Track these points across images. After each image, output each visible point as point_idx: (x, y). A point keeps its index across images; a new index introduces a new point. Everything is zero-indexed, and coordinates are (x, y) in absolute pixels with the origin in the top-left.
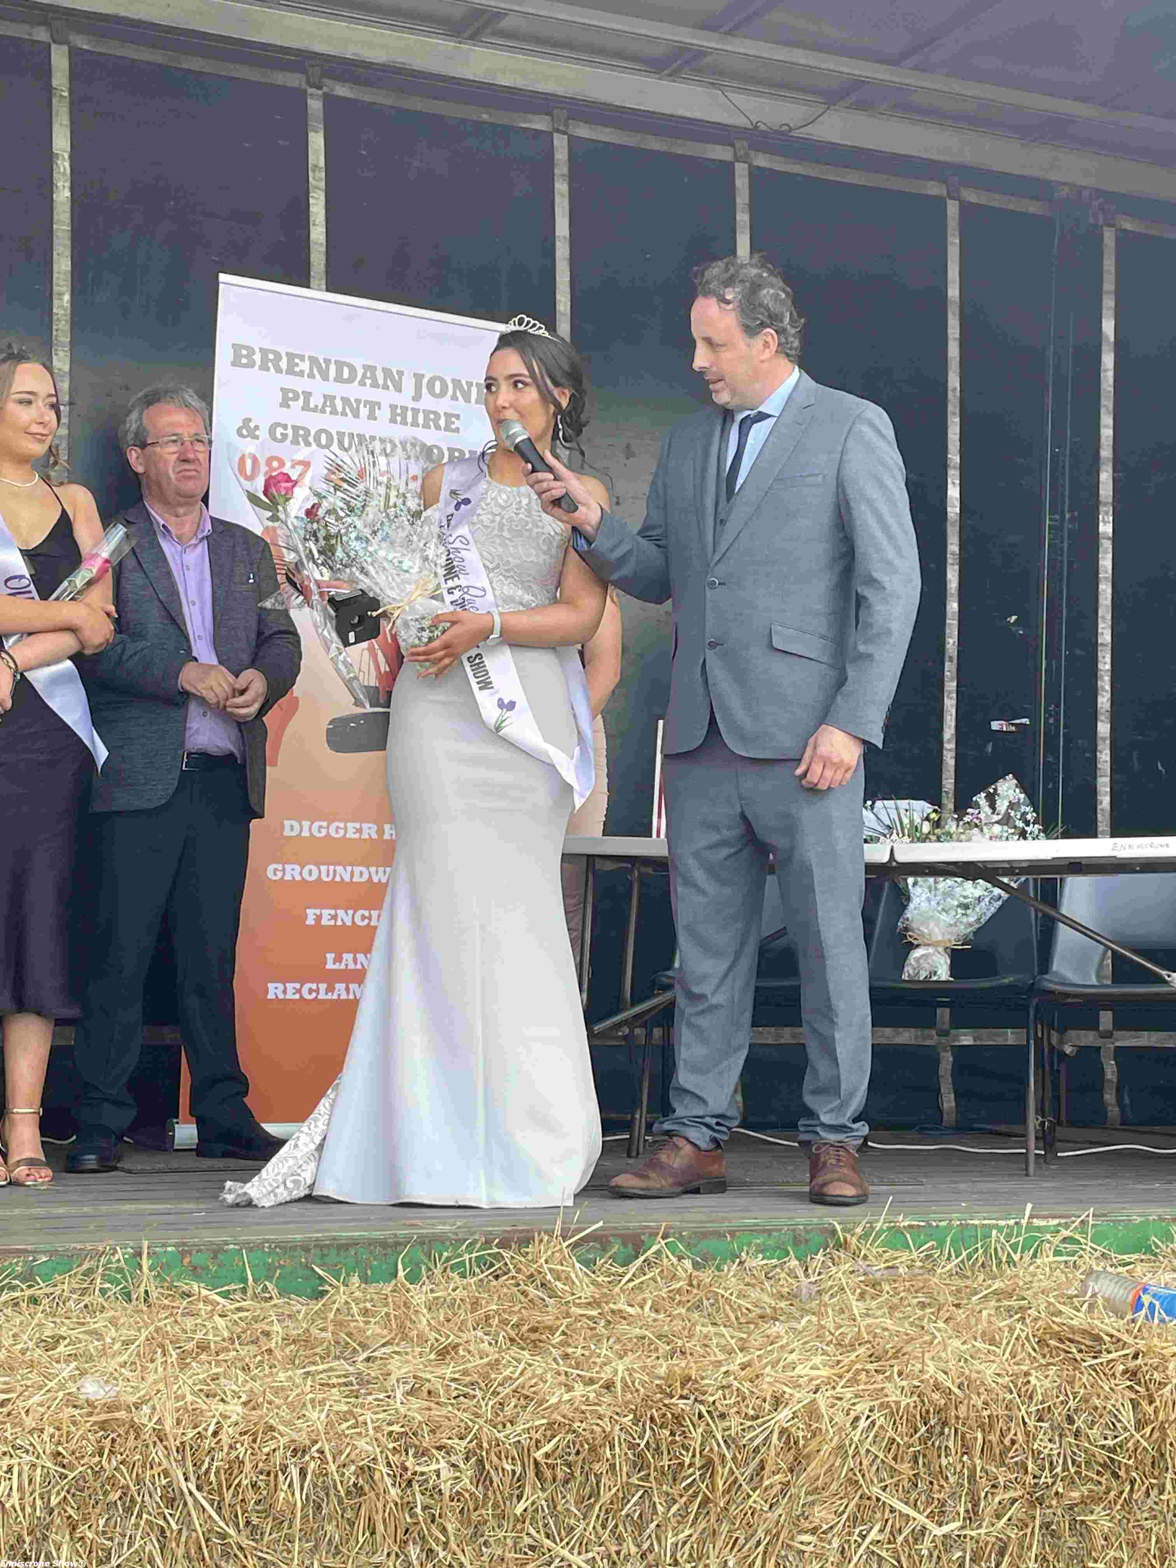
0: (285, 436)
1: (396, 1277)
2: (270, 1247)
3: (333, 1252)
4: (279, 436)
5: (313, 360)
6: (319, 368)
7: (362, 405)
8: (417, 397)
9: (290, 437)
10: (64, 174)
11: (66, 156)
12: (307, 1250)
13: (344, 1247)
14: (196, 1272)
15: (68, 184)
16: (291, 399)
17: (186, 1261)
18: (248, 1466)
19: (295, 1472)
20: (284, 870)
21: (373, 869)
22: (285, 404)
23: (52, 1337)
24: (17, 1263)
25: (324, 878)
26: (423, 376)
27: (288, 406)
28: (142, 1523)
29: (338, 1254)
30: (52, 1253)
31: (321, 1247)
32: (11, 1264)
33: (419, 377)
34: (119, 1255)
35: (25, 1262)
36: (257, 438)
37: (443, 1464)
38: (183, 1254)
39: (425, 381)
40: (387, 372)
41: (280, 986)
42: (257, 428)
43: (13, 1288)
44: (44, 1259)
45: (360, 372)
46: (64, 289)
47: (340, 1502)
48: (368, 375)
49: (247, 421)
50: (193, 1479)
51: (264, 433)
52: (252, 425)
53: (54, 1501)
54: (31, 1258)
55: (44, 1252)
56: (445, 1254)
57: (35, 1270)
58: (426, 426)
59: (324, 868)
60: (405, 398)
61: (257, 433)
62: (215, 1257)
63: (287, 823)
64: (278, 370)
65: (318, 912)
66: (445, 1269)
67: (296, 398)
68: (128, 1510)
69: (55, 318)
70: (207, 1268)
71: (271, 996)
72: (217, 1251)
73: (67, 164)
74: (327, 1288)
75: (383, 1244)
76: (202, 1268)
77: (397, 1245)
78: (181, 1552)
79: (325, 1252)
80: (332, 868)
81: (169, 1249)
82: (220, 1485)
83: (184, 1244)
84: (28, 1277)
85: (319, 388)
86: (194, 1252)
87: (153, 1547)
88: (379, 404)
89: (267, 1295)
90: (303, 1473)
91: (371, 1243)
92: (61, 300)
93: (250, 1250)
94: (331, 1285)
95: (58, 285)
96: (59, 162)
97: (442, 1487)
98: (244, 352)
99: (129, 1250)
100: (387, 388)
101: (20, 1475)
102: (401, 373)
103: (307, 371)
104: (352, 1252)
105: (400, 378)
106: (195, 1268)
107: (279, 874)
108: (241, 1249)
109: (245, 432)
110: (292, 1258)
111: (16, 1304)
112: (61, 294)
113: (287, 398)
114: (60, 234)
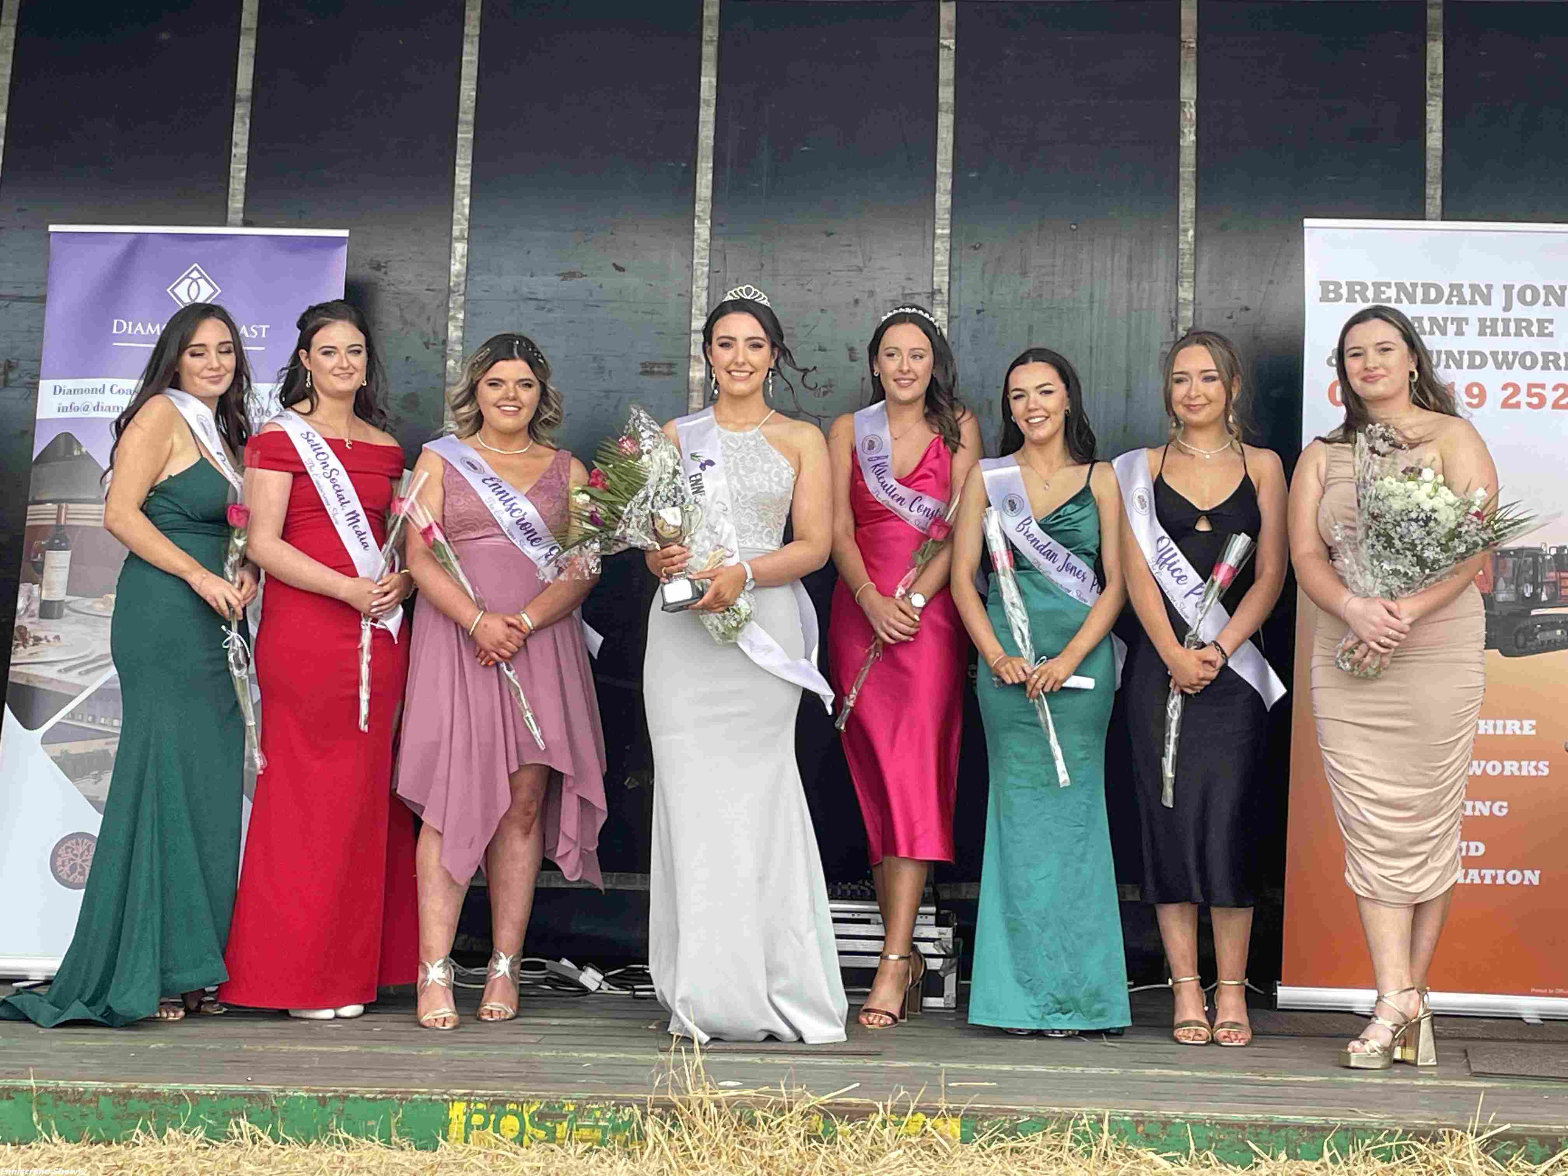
1: (1322, 1156)
2: (1211, 1123)
3: (1266, 1131)
5: (1400, 286)
6: (1406, 292)
7: (1449, 323)
8: (1507, 308)
10: (1191, 120)
11: (1192, 103)
12: (1244, 1128)
13: (1276, 1127)
14: (1149, 1139)
15: (1193, 129)
17: (1141, 1128)
24: (1005, 1121)
26: (1512, 287)
29: (1270, 1134)
30: (1033, 1114)
31: (1256, 1126)
32: (1000, 1121)
33: (1508, 288)
34: (1085, 1121)
35: (1011, 1121)
38: (1138, 1123)
39: (1515, 292)
40: (1475, 288)
43: (1001, 1140)
44: (1026, 1119)
45: (1447, 291)
48: (1455, 293)
54: (1016, 1118)
55: (1025, 1113)
56: (1368, 1141)
57: (1019, 1128)
58: (1518, 334)
60: (1495, 310)
62: (1164, 1128)
66: (1367, 1152)
70: (1157, 1137)
72: (1166, 1123)
73: (1193, 111)
74: (1258, 1160)
75: (1311, 1128)
76: (1155, 1136)
77: (1324, 1130)
79: (1259, 1130)
81: (1127, 1118)
83: (1142, 1115)
84: (1012, 1132)
86: (1148, 1122)
88: (1466, 320)
89: (1207, 1163)
91: (1299, 1127)
93: (1193, 1124)
94: (1262, 1158)
98: (1332, 287)
99: (1094, 1116)
100: (1475, 303)
102: (1489, 287)
103: (1395, 295)
104: (1283, 1132)
105: (1489, 292)
106: (1148, 1135)
108: (1186, 1123)
110: (1230, 1133)
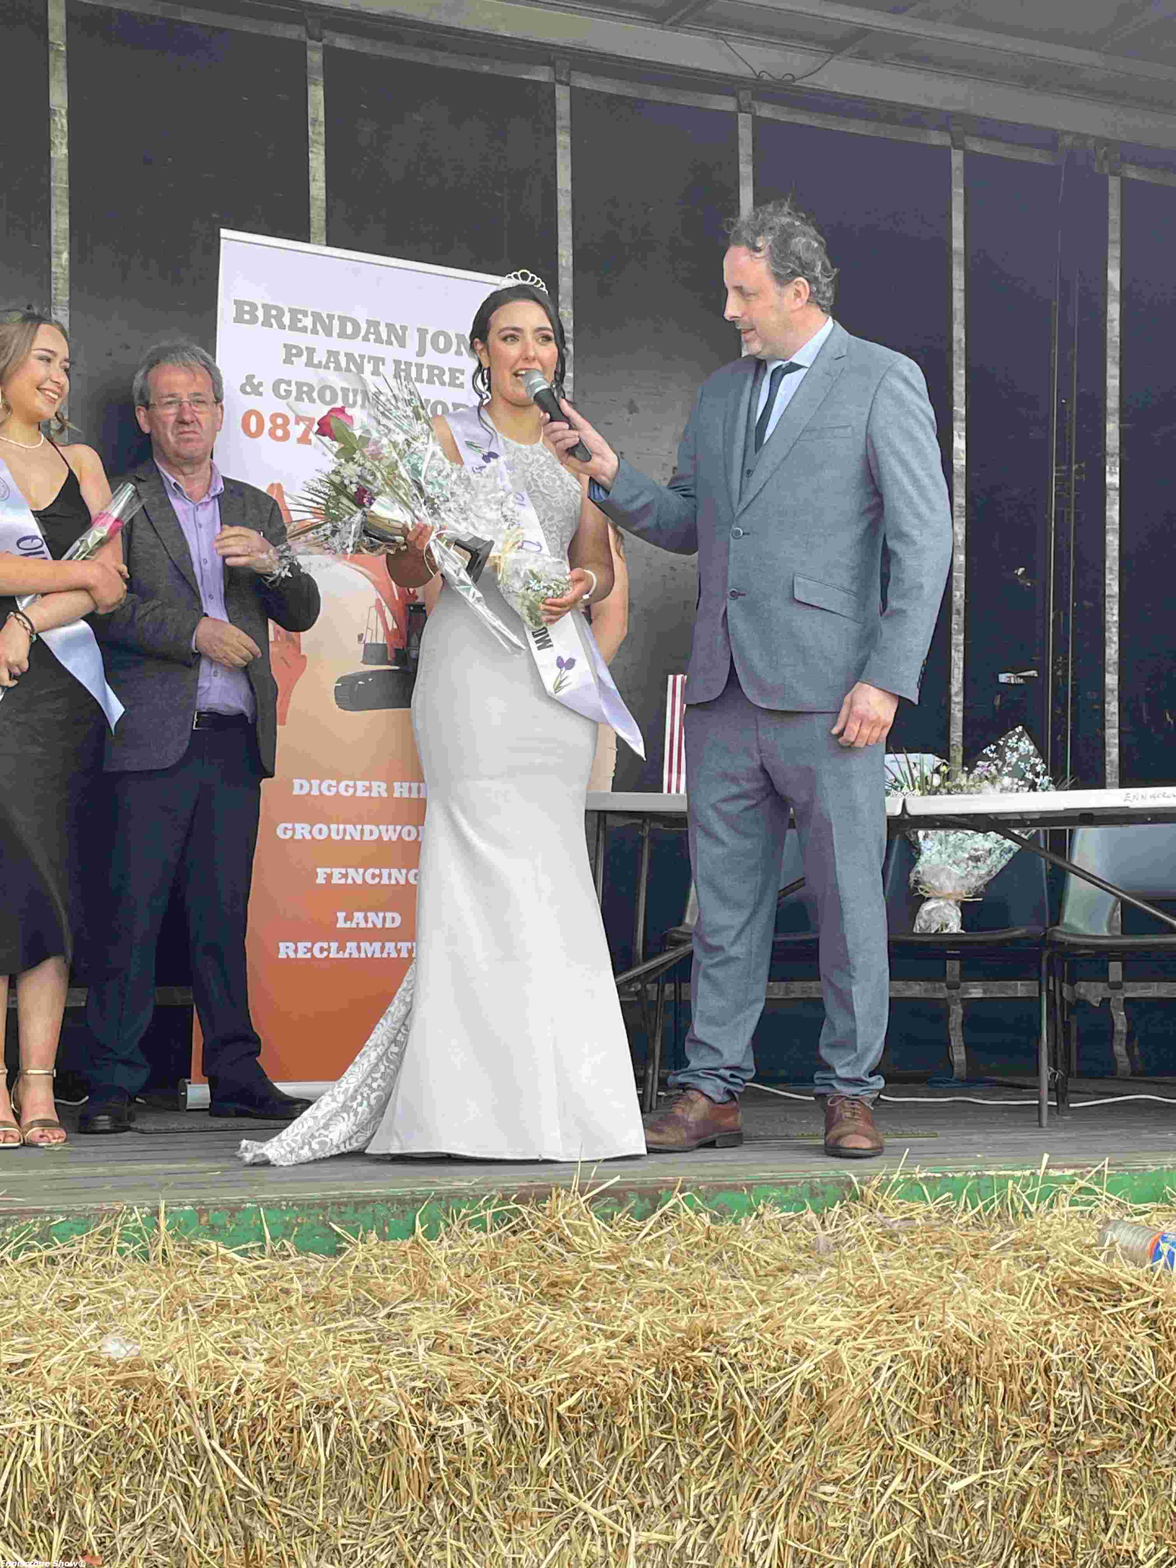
0: (289, 393)
1: (413, 1233)
2: (287, 1205)
3: (350, 1209)
4: (283, 393)
5: (317, 317)
6: (323, 324)
7: (366, 360)
8: (421, 353)
9: (294, 394)
10: (62, 131)
11: (64, 112)
12: (325, 1208)
13: (360, 1204)
14: (213, 1231)
15: (65, 141)
16: (296, 355)
17: (204, 1219)
18: (271, 1423)
19: (318, 1428)
20: (294, 829)
21: (383, 828)
22: (288, 360)
23: (72, 1297)
24: (34, 1224)
25: (334, 836)
26: (426, 331)
27: (292, 363)
28: (166, 1481)
29: (356, 1211)
30: (68, 1214)
31: (340, 1204)
32: (28, 1224)
33: (422, 332)
34: (136, 1215)
35: (42, 1223)
36: (261, 394)
37: (466, 1420)
38: (201, 1213)
39: (429, 337)
40: (390, 327)
41: (291, 945)
42: (261, 384)
43: (31, 1249)
44: (61, 1219)
45: (364, 327)
46: (62, 247)
47: (364, 1458)
48: (372, 330)
49: (250, 378)
50: (216, 1436)
51: (267, 389)
52: (255, 381)
53: (78, 1460)
54: (48, 1219)
55: (62, 1213)
56: (464, 1211)
57: (52, 1231)
58: (430, 381)
59: (334, 827)
60: (409, 354)
61: (261, 389)
62: (232, 1216)
63: (297, 782)
64: (282, 326)
65: (328, 870)
66: (463, 1224)
67: (299, 354)
68: (152, 1468)
69: (53, 276)
70: (225, 1227)
71: (282, 956)
72: (234, 1210)
73: (65, 121)
74: (344, 1244)
75: (400, 1201)
76: (220, 1227)
77: (416, 1201)
78: (204, 1510)
79: (343, 1209)
80: (341, 827)
81: (187, 1208)
82: (243, 1441)
83: (202, 1203)
84: (45, 1237)
85: (322, 344)
86: (211, 1211)
87: (176, 1505)
88: (383, 360)
89: (285, 1253)
90: (326, 1429)
91: (388, 1200)
92: (60, 258)
93: (267, 1208)
94: (348, 1242)
95: (58, 244)
96: (56, 119)
97: (466, 1442)
98: (247, 308)
99: (146, 1209)
100: (391, 344)
101: (43, 1434)
102: (404, 328)
103: (310, 326)
104: (370, 1209)
105: (404, 334)
106: (213, 1227)
107: (289, 834)
108: (258, 1207)
109: (248, 389)
110: (309, 1216)
111: (34, 1265)
112: (59, 253)
113: (291, 353)
114: (58, 192)
